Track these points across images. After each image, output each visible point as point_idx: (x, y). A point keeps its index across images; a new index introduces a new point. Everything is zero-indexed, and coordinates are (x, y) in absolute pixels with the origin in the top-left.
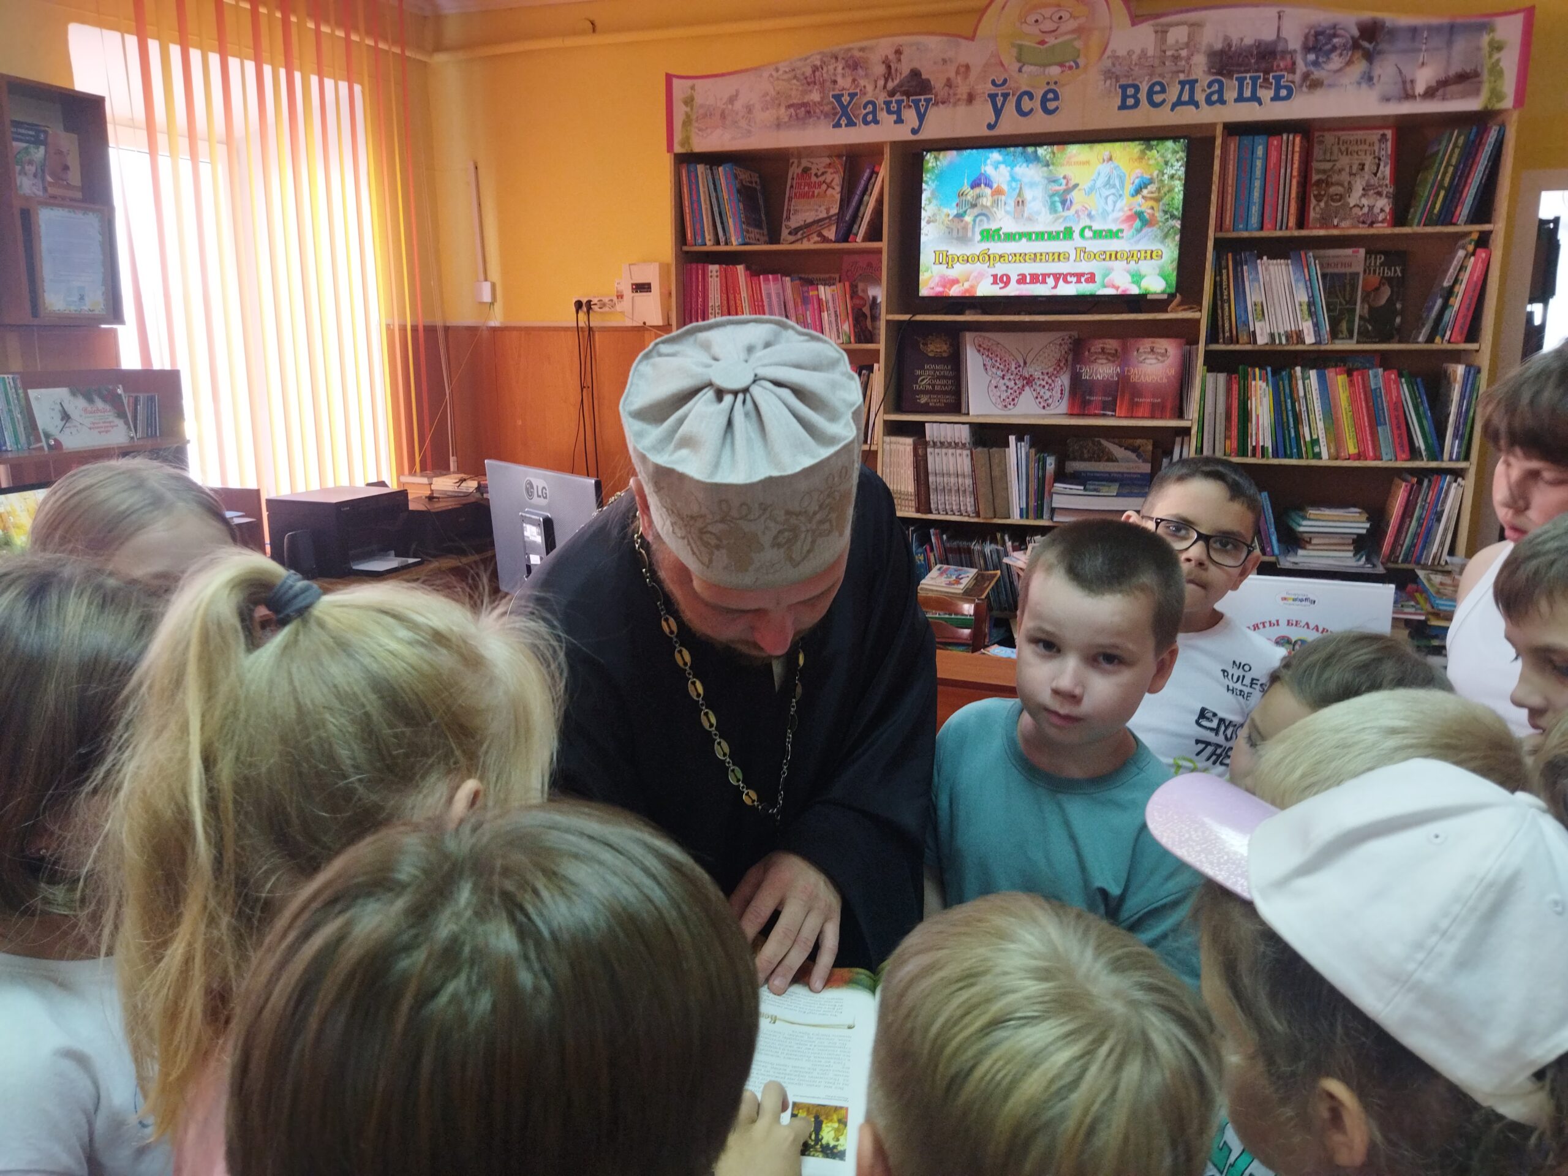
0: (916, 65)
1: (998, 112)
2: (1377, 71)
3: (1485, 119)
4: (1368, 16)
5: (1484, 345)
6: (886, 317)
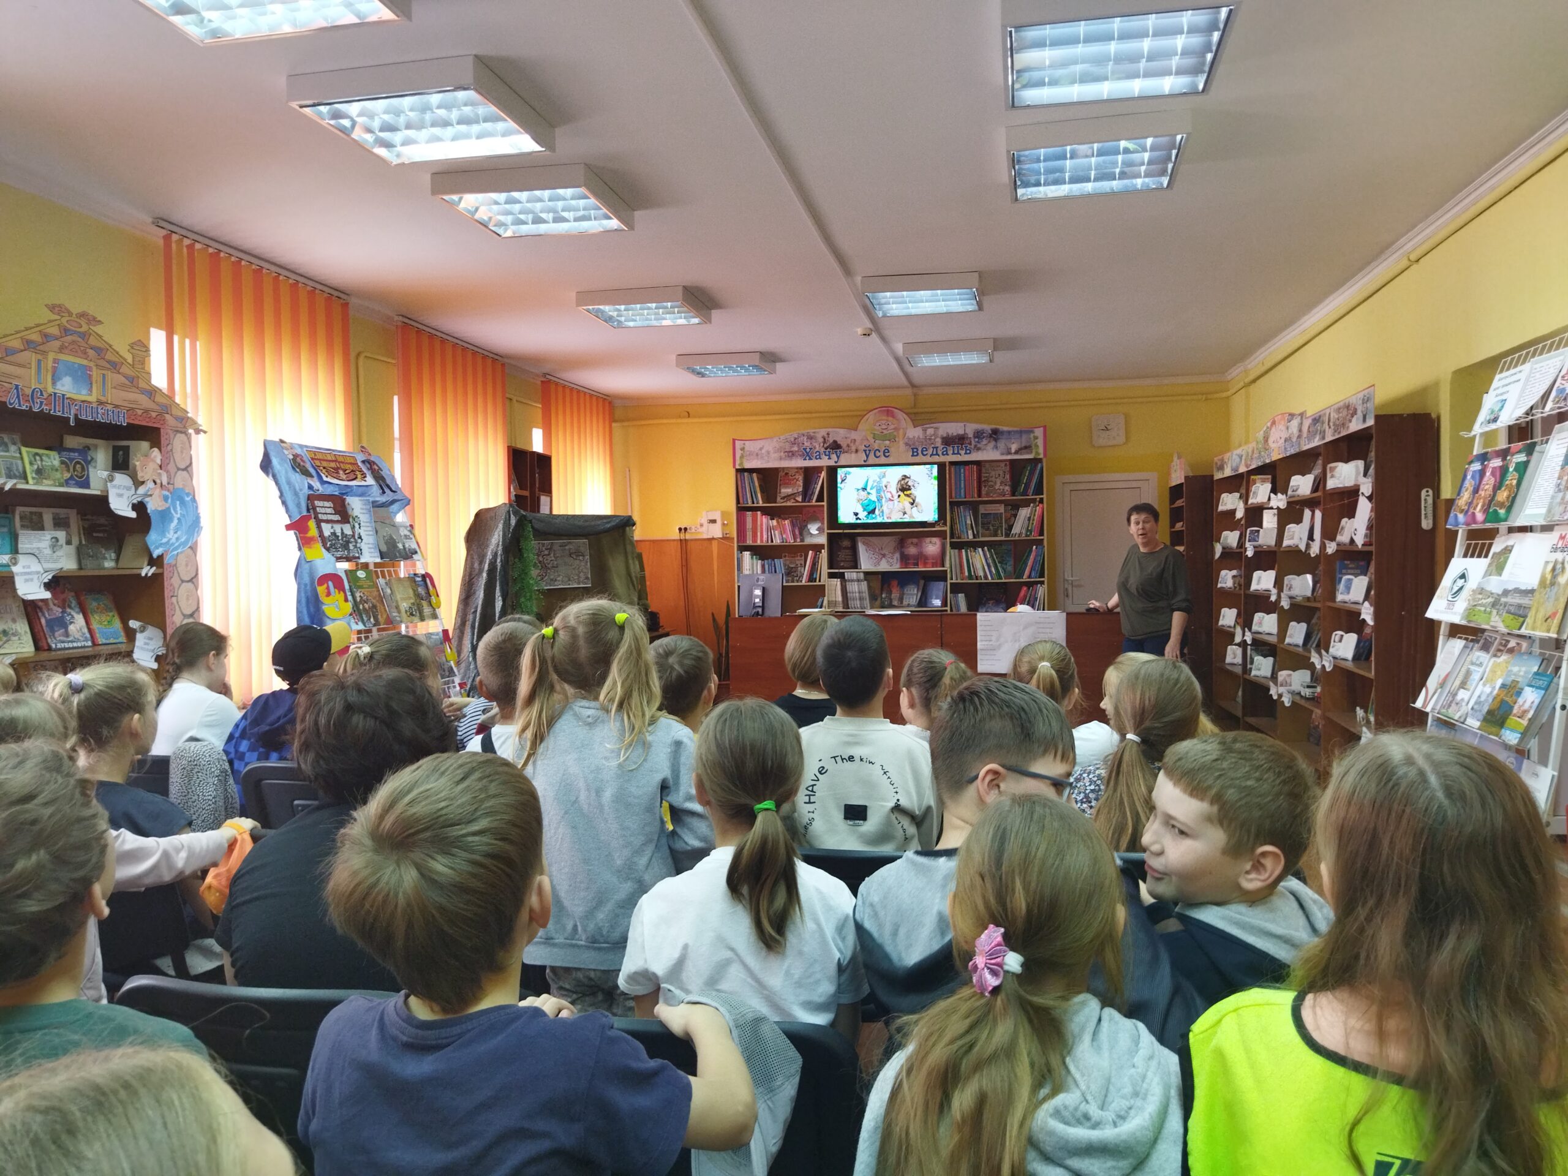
0: (835, 438)
2: (999, 445)
3: (1037, 461)
4: (994, 427)
5: (1045, 537)
6: (826, 531)
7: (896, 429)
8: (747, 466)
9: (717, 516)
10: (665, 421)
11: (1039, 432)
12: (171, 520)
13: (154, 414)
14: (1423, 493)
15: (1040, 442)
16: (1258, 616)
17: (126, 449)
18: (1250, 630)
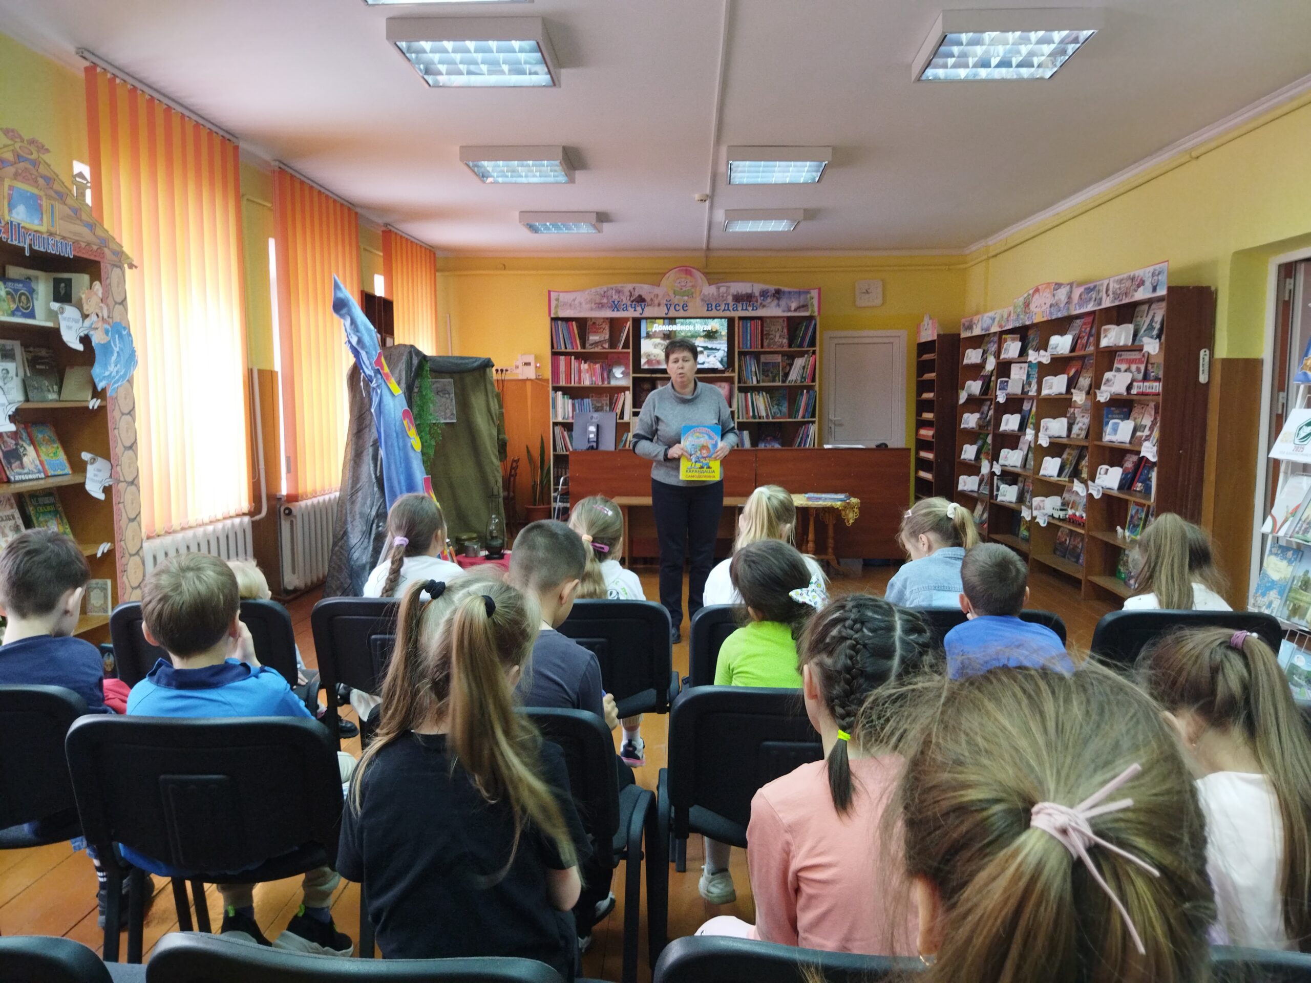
0: (641, 293)
1: (668, 310)
2: (781, 303)
3: (811, 318)
4: (777, 287)
5: (817, 384)
6: (632, 375)
7: (693, 286)
8: (562, 314)
9: (531, 359)
10: (484, 272)
11: (814, 293)
12: (112, 353)
13: (95, 248)
14: (1202, 352)
15: (815, 302)
16: (1004, 452)
17: (69, 282)
18: (998, 462)
